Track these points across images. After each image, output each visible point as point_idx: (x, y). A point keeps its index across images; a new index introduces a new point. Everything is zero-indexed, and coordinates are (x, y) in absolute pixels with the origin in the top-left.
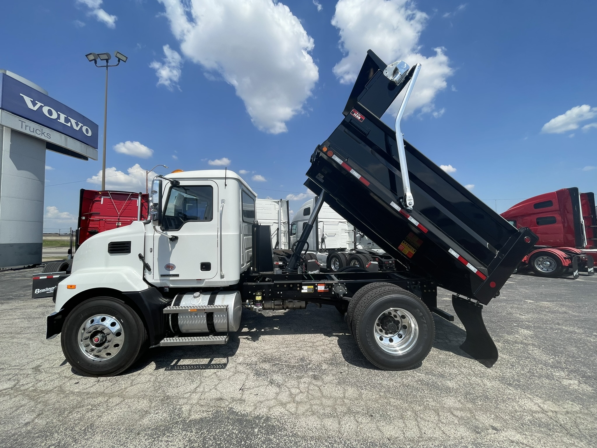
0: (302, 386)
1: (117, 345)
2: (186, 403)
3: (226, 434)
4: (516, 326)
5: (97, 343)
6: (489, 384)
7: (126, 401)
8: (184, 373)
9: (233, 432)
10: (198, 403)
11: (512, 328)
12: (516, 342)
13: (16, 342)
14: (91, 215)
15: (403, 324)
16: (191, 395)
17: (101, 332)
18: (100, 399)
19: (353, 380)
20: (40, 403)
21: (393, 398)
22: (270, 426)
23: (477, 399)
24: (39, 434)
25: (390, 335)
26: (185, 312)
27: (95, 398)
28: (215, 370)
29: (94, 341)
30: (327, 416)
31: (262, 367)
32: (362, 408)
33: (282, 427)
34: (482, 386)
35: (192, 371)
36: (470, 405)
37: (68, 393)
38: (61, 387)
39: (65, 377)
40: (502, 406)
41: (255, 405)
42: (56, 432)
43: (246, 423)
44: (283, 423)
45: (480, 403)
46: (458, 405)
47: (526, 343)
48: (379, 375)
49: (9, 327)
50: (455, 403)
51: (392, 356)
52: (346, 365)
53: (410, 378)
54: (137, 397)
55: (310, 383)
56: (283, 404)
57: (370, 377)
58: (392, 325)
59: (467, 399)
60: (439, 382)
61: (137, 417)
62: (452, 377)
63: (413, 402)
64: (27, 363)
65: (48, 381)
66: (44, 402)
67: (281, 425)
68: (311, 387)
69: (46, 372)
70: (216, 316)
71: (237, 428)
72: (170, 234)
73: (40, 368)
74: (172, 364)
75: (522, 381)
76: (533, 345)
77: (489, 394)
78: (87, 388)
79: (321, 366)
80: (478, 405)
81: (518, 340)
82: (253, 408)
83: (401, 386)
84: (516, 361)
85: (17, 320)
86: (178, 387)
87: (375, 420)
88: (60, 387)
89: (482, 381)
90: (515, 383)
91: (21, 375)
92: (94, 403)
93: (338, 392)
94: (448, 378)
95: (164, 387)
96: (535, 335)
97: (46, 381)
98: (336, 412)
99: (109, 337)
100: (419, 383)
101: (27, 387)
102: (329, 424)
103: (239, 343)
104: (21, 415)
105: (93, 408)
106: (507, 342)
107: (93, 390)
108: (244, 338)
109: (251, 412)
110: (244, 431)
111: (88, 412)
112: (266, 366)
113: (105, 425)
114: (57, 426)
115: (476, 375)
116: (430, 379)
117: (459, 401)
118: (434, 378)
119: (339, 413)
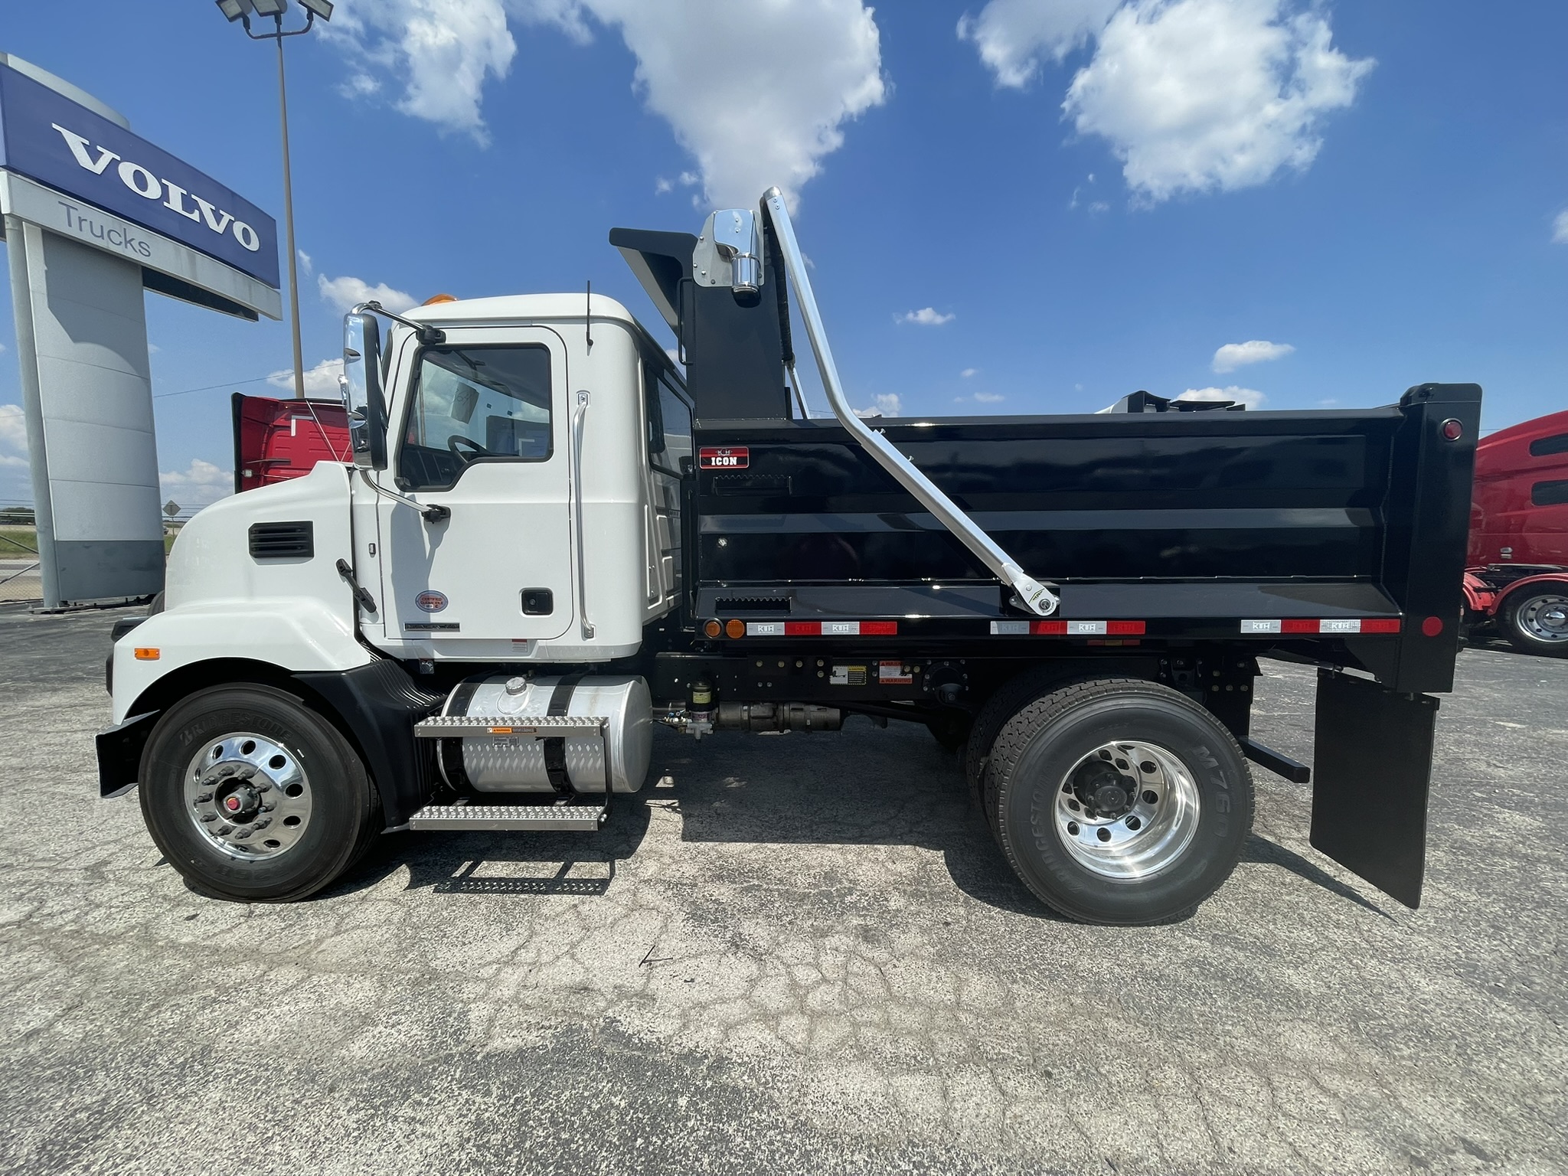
0: (828, 961)
1: (292, 821)
2: (482, 998)
3: (589, 1107)
4: (1484, 799)
5: (236, 812)
6: (1427, 987)
7: (315, 978)
8: (485, 902)
9: (612, 1104)
10: (516, 998)
11: (1470, 806)
12: (1492, 850)
13: (61, 793)
14: (268, 466)
15: (1146, 788)
16: (499, 970)
17: (245, 782)
18: (246, 970)
19: (985, 950)
20: (81, 971)
21: (1114, 1018)
22: (725, 1091)
23: (1394, 1035)
24: (57, 1069)
25: (1100, 820)
26: (480, 735)
27: (230, 965)
28: (577, 896)
29: (225, 806)
30: (905, 1067)
31: (711, 895)
32: (1015, 1045)
33: (763, 1094)
34: (1406, 991)
35: (508, 898)
36: (1372, 1057)
37: (162, 947)
38: (146, 928)
39: (165, 897)
40: (1484, 1065)
41: (684, 1015)
42: (104, 1066)
43: (653, 1075)
44: (767, 1083)
45: (1406, 1052)
46: (1330, 1054)
47: (1526, 856)
48: (1065, 936)
49: (54, 753)
50: (1321, 1044)
51: (1110, 884)
52: (962, 900)
53: (1163, 953)
54: (346, 969)
55: (851, 953)
56: (769, 1018)
57: (1035, 943)
58: (1112, 791)
59: (1359, 1035)
60: (1260, 969)
61: (335, 1031)
62: (1299, 957)
63: (1180, 1035)
64: (74, 853)
65: (118, 907)
66: (92, 970)
67: (761, 1089)
68: (856, 966)
69: (118, 881)
70: (571, 748)
71: (625, 1088)
72: (425, 499)
73: (104, 869)
74: (457, 874)
75: (1538, 981)
76: (1551, 861)
77: (1433, 1020)
78: (215, 935)
79: (886, 900)
80: (1402, 1057)
81: (1499, 845)
82: (678, 1023)
83: (1136, 977)
84: (1506, 913)
85: (79, 735)
86: (464, 944)
87: (1060, 1090)
88: (146, 926)
89: (1403, 976)
90: (1514, 987)
91: (52, 884)
92: (226, 981)
93: (937, 986)
94: (1288, 959)
95: (426, 943)
96: (1551, 830)
97: (111, 907)
98: (933, 1056)
99: (268, 798)
100: (1195, 969)
101: (60, 921)
102: (911, 1095)
103: (647, 820)
104: (23, 1006)
105: (220, 998)
106: (1459, 847)
107: (230, 940)
108: (663, 806)
109: (670, 1036)
110: (645, 1102)
111: (204, 1008)
112: (724, 892)
113: (244, 1052)
114: (109, 1046)
115: (1379, 954)
116: (1229, 960)
117: (1335, 1039)
118: (1241, 956)
119: (941, 1058)
